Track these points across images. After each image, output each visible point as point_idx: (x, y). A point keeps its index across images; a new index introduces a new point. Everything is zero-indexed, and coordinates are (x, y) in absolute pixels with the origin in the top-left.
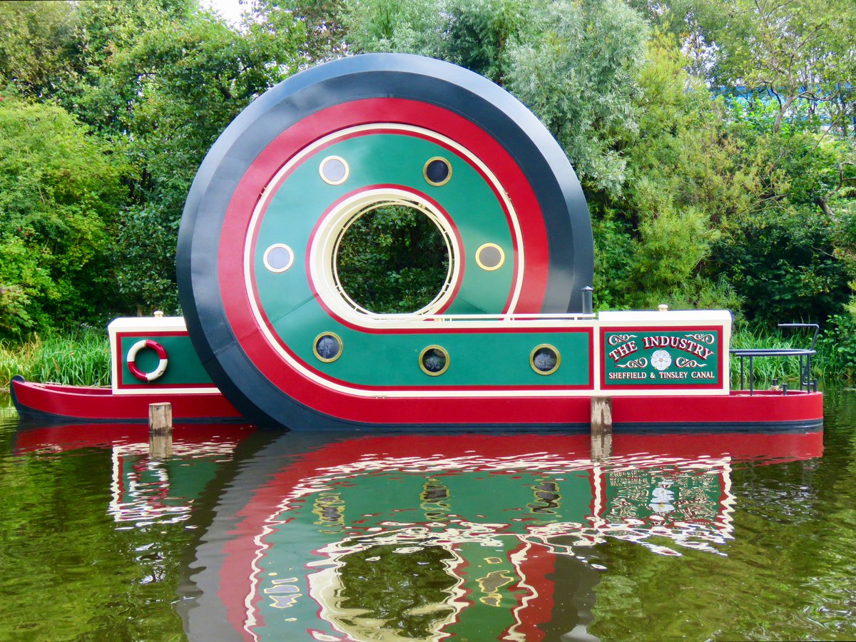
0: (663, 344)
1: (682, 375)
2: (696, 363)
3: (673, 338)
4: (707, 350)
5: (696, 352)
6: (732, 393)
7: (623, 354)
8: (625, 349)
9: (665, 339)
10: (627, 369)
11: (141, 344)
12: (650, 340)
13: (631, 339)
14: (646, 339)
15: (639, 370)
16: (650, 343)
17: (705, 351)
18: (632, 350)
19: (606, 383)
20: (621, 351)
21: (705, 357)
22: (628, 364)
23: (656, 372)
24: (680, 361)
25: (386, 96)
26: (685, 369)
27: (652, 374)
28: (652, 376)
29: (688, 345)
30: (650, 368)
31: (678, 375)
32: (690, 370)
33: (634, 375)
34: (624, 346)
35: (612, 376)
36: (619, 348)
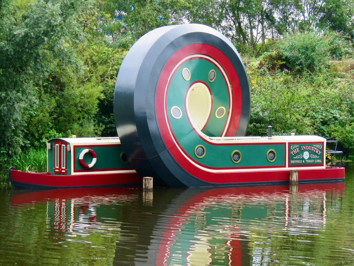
0: (307, 149)
1: (312, 161)
2: (316, 156)
3: (310, 146)
4: (320, 151)
5: (316, 152)
6: (326, 168)
7: (295, 153)
8: (296, 151)
9: (307, 147)
10: (296, 159)
11: (86, 150)
12: (303, 147)
13: (298, 147)
14: (302, 147)
15: (300, 159)
16: (303, 149)
17: (319, 151)
18: (298, 151)
19: (290, 165)
20: (295, 152)
21: (319, 154)
22: (296, 157)
23: (305, 160)
24: (312, 155)
25: (202, 43)
26: (313, 159)
27: (303, 161)
28: (304, 162)
29: (314, 149)
30: (303, 159)
31: (311, 161)
32: (314, 159)
33: (298, 161)
34: (295, 150)
35: (292, 162)
36: (294, 151)
